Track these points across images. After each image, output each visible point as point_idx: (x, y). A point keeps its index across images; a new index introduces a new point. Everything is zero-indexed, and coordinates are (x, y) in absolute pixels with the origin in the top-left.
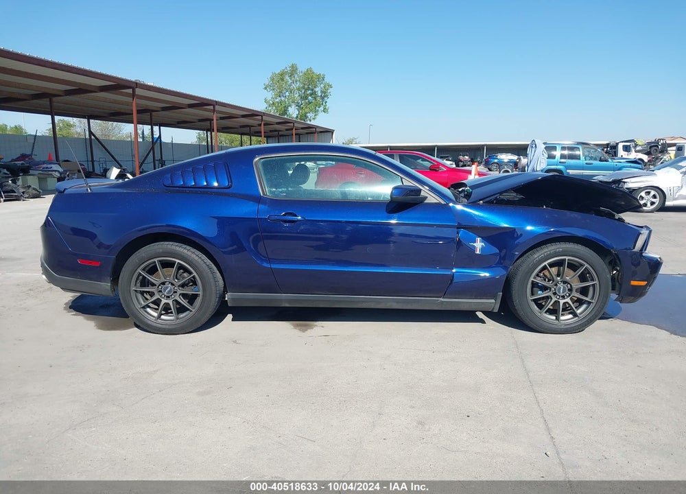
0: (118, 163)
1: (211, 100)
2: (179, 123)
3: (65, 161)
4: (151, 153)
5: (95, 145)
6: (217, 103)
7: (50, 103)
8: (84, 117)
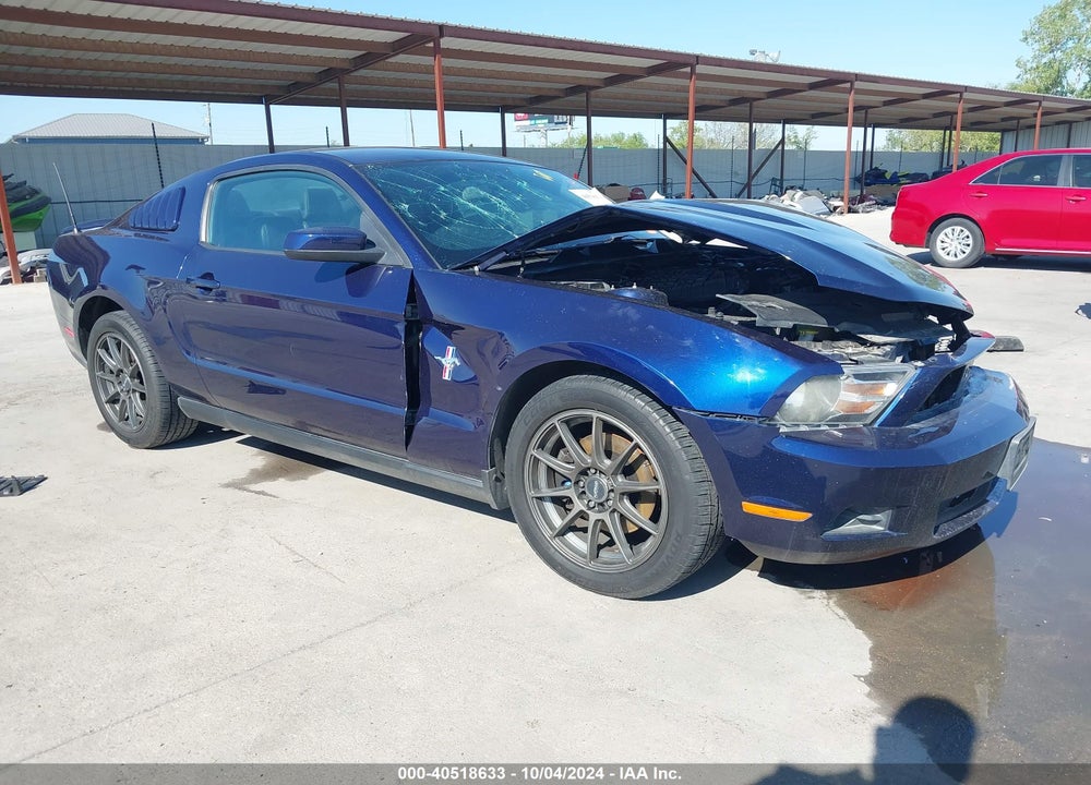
0: (706, 187)
1: (844, 73)
2: (814, 116)
3: (612, 185)
4: (754, 170)
5: (672, 160)
6: (858, 77)
7: (587, 99)
8: (657, 116)
